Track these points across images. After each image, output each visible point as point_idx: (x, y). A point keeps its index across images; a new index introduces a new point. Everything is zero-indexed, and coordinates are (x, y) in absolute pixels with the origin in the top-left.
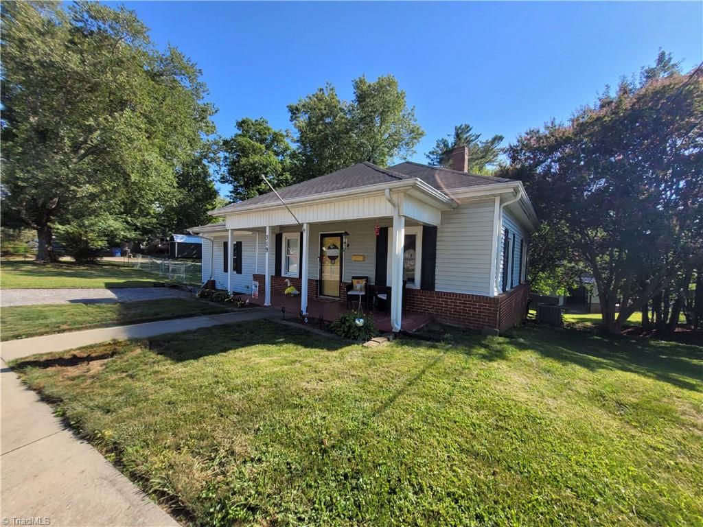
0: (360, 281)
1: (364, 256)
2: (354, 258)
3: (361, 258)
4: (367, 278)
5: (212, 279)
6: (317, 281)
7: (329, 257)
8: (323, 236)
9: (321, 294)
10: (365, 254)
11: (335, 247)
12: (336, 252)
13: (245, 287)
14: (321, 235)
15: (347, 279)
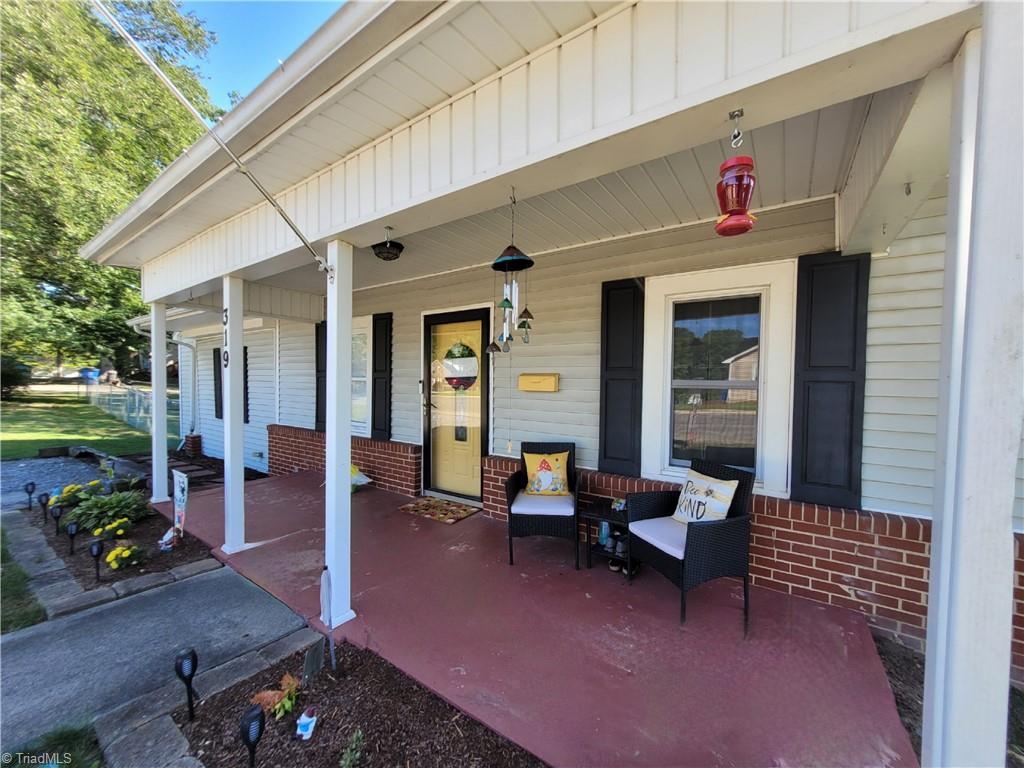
0: (550, 459)
1: (559, 378)
2: (526, 383)
3: (549, 384)
4: (570, 448)
5: (195, 433)
6: (416, 449)
7: (449, 380)
8: (432, 322)
9: (428, 486)
10: (562, 371)
11: (468, 353)
12: (470, 367)
13: (254, 454)
14: (426, 317)
15: (505, 447)
